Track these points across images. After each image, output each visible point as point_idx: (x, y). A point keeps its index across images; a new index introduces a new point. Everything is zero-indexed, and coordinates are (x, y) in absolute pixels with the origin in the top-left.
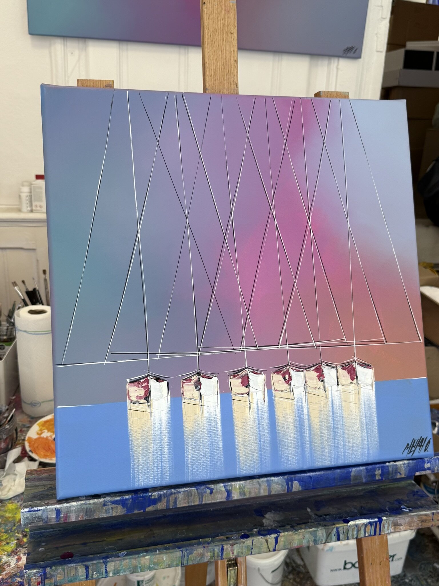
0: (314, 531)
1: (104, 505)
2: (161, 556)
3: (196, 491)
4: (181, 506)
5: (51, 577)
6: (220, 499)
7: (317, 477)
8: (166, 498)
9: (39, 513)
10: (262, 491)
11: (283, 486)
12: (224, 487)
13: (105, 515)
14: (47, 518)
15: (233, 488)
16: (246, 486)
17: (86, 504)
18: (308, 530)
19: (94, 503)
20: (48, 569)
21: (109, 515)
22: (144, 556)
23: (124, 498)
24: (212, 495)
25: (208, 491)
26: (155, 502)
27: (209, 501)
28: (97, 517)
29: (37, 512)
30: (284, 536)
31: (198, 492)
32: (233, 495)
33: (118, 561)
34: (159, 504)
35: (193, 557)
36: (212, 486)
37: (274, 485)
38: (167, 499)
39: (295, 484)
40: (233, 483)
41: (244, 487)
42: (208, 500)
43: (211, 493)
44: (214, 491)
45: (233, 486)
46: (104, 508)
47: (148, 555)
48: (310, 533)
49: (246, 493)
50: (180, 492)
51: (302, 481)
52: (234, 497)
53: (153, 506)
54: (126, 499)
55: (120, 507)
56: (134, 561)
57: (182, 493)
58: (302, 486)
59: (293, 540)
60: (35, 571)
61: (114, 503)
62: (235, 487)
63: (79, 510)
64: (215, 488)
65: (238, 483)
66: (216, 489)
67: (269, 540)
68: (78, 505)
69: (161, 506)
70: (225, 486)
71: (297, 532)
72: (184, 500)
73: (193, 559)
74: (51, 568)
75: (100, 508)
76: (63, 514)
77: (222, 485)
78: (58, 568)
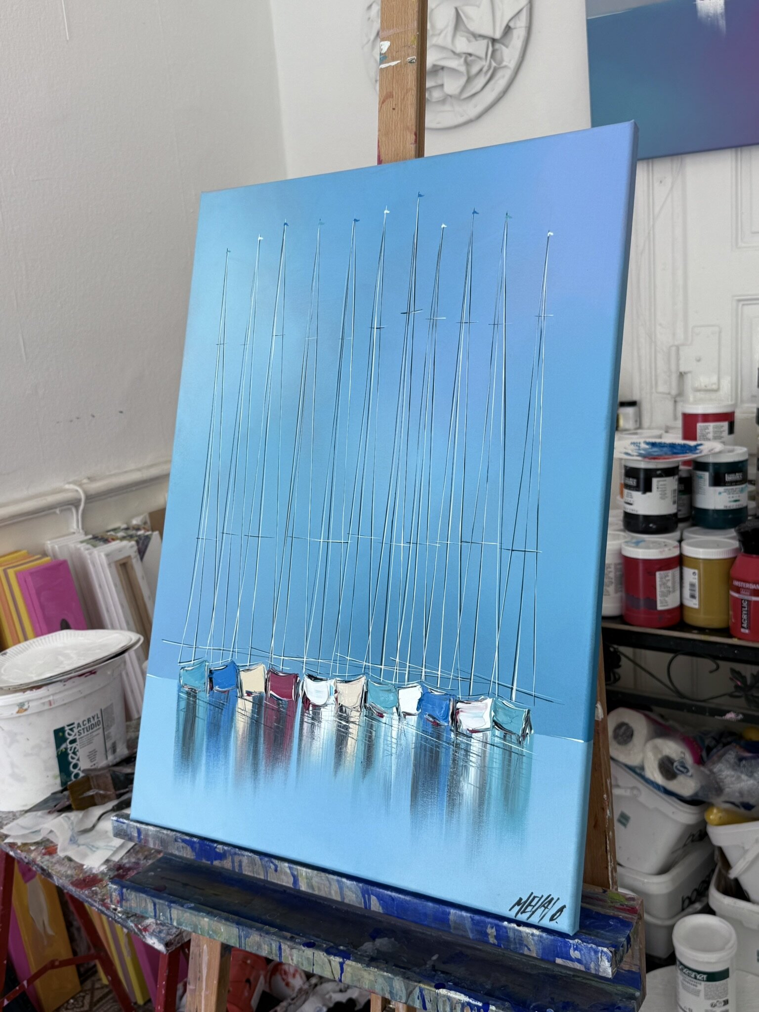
0: (389, 978)
1: (176, 840)
2: (219, 925)
3: (259, 860)
4: (246, 873)
5: (127, 900)
6: (286, 883)
7: (402, 902)
8: (230, 857)
9: (125, 826)
10: (333, 892)
11: (358, 896)
12: (288, 868)
13: (176, 853)
14: (131, 834)
15: (299, 875)
16: (313, 879)
17: (160, 833)
18: (382, 973)
19: (167, 835)
20: (124, 890)
21: (180, 854)
22: (203, 917)
23: (192, 839)
24: (277, 873)
25: (273, 866)
26: (221, 856)
27: (275, 879)
28: (170, 852)
29: (122, 824)
30: (351, 966)
31: (261, 863)
32: (300, 884)
33: (180, 910)
34: (225, 861)
35: (250, 943)
36: (276, 862)
37: (347, 890)
38: (232, 859)
39: (373, 900)
40: (299, 868)
41: (312, 878)
42: (273, 878)
43: (276, 870)
44: (278, 869)
45: (299, 872)
46: (176, 843)
47: (207, 918)
48: (385, 979)
49: (315, 887)
50: (244, 856)
51: (381, 900)
52: (302, 887)
53: (219, 861)
54: (194, 842)
55: (189, 848)
56: (194, 919)
57: (245, 857)
58: (383, 908)
59: (363, 977)
60: (115, 887)
61: (184, 841)
62: (302, 875)
63: (156, 837)
64: (279, 866)
65: (304, 869)
66: (281, 867)
67: (332, 963)
68: (153, 831)
69: (227, 864)
70: (290, 868)
71: (367, 969)
72: (249, 867)
73: (250, 944)
74: (127, 890)
75: (172, 842)
76: (143, 835)
77: (286, 865)
78: (132, 892)
